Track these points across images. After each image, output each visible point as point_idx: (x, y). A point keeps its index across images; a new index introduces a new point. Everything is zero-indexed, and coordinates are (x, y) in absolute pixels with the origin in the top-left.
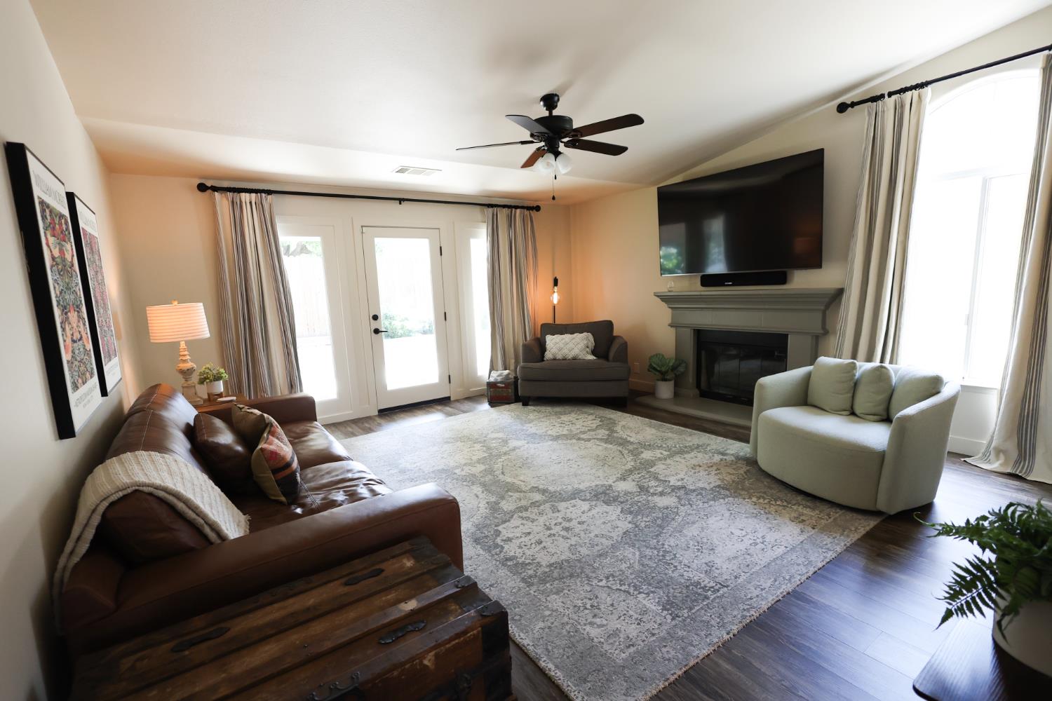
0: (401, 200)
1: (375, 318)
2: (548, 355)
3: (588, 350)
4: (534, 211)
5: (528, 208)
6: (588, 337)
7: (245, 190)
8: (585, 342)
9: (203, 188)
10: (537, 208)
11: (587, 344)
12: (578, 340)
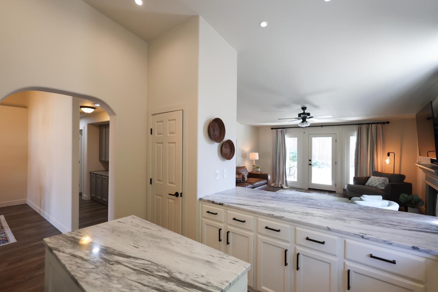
0: (322, 126)
1: (310, 160)
2: (367, 184)
3: (383, 185)
4: (386, 124)
5: (381, 123)
6: (385, 180)
7: (280, 128)
8: (383, 181)
9: (272, 129)
10: (388, 123)
11: (384, 182)
12: (380, 180)
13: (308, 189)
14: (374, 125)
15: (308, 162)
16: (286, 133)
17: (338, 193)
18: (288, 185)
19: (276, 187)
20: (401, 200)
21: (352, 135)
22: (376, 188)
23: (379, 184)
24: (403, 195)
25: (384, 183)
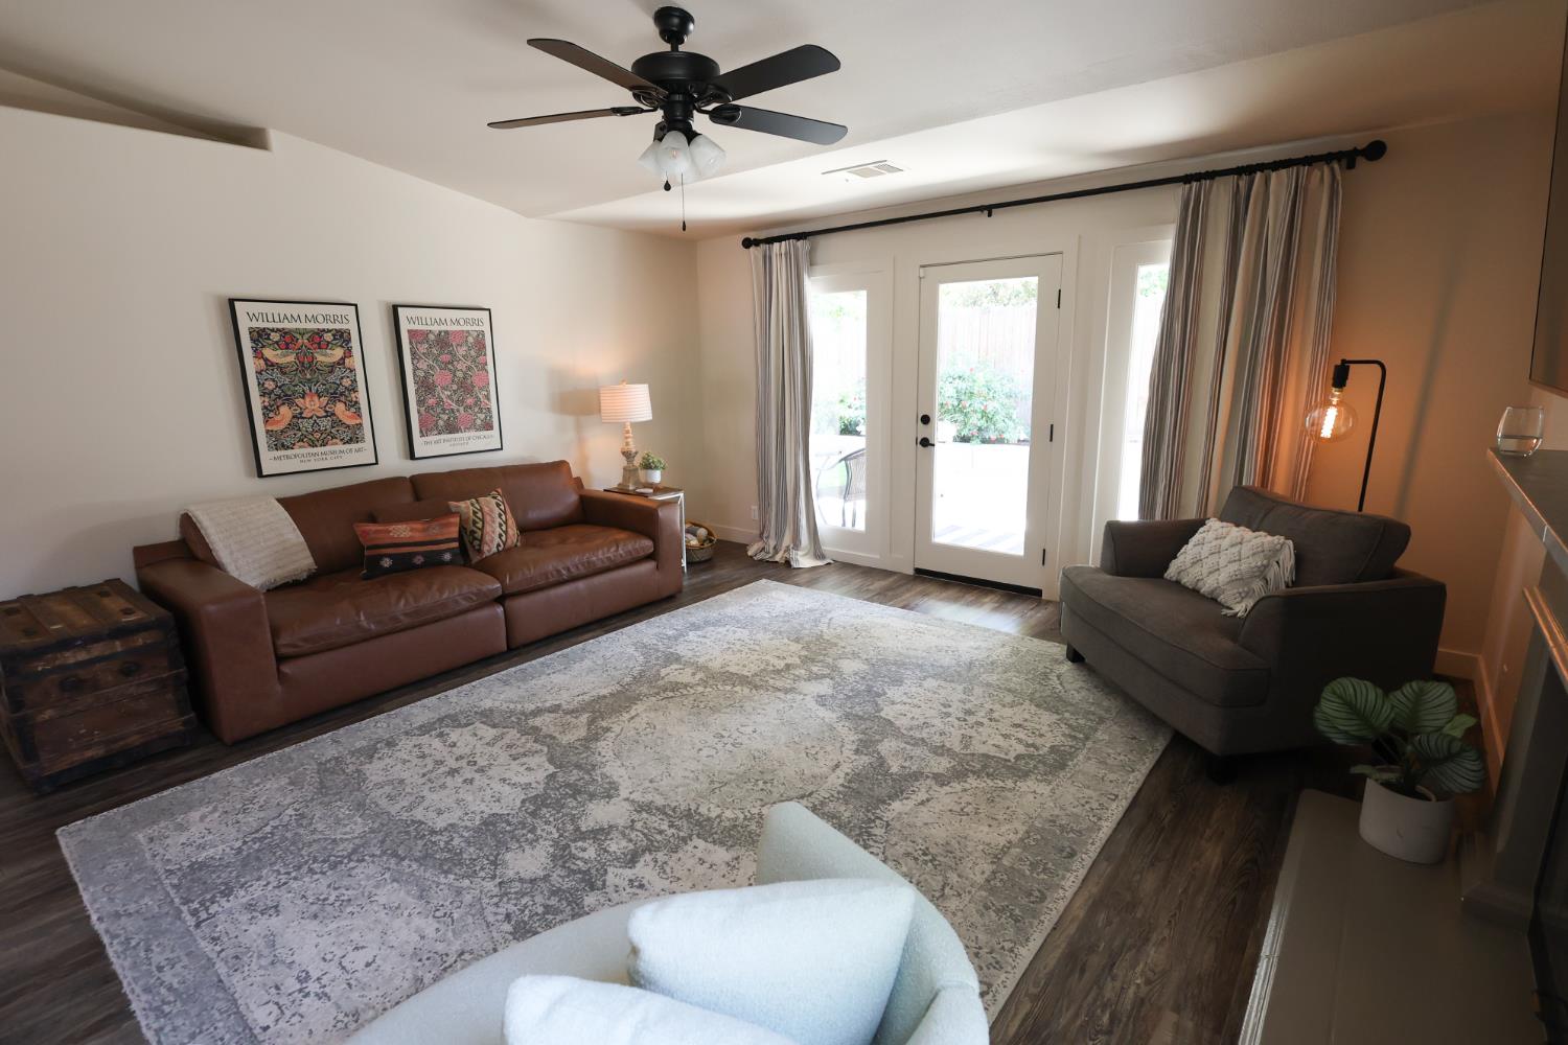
0: (989, 209)
1: (926, 420)
2: (1172, 571)
3: (1257, 585)
4: (1361, 161)
5: (1328, 158)
6: (1275, 551)
7: (780, 239)
8: (1259, 561)
9: (747, 243)
10: (1376, 151)
11: (1266, 567)
12: (1246, 550)
13: (911, 572)
14: (1283, 172)
15: (913, 430)
16: (812, 264)
17: (1048, 602)
18: (825, 548)
19: (761, 560)
20: (1322, 726)
21: (1149, 259)
22: (1214, 600)
23: (1238, 580)
24: (1347, 686)
25: (1261, 573)
